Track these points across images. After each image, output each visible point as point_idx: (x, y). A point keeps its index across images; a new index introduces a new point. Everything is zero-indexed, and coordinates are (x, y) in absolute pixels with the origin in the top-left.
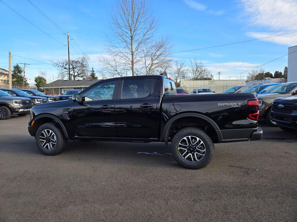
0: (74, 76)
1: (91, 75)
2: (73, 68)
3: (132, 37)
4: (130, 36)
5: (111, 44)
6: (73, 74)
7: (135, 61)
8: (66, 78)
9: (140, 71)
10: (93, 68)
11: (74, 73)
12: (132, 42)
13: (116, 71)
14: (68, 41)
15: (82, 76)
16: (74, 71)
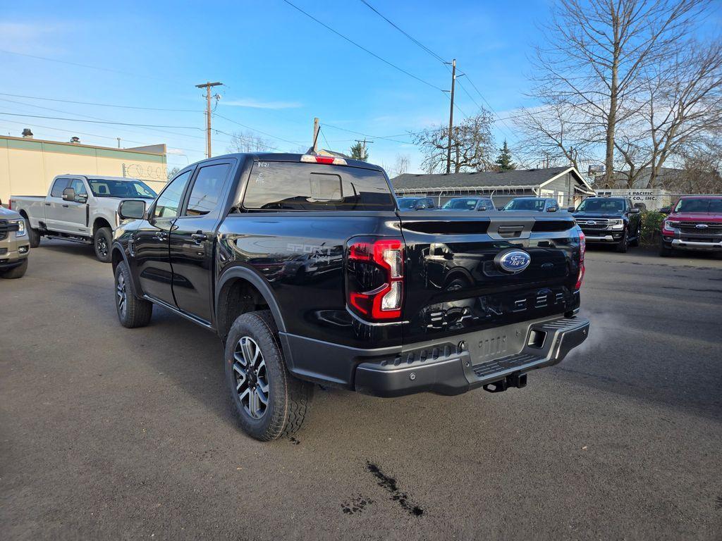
0: (458, 165)
1: (500, 162)
2: (457, 145)
3: (616, 44)
4: (613, 40)
5: (550, 72)
6: (455, 160)
7: (620, 113)
8: (440, 169)
9: (635, 143)
10: (505, 143)
11: (458, 157)
12: (616, 58)
13: (560, 145)
14: (453, 80)
15: (474, 165)
16: (458, 151)
